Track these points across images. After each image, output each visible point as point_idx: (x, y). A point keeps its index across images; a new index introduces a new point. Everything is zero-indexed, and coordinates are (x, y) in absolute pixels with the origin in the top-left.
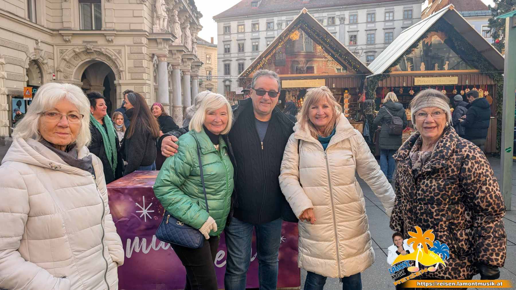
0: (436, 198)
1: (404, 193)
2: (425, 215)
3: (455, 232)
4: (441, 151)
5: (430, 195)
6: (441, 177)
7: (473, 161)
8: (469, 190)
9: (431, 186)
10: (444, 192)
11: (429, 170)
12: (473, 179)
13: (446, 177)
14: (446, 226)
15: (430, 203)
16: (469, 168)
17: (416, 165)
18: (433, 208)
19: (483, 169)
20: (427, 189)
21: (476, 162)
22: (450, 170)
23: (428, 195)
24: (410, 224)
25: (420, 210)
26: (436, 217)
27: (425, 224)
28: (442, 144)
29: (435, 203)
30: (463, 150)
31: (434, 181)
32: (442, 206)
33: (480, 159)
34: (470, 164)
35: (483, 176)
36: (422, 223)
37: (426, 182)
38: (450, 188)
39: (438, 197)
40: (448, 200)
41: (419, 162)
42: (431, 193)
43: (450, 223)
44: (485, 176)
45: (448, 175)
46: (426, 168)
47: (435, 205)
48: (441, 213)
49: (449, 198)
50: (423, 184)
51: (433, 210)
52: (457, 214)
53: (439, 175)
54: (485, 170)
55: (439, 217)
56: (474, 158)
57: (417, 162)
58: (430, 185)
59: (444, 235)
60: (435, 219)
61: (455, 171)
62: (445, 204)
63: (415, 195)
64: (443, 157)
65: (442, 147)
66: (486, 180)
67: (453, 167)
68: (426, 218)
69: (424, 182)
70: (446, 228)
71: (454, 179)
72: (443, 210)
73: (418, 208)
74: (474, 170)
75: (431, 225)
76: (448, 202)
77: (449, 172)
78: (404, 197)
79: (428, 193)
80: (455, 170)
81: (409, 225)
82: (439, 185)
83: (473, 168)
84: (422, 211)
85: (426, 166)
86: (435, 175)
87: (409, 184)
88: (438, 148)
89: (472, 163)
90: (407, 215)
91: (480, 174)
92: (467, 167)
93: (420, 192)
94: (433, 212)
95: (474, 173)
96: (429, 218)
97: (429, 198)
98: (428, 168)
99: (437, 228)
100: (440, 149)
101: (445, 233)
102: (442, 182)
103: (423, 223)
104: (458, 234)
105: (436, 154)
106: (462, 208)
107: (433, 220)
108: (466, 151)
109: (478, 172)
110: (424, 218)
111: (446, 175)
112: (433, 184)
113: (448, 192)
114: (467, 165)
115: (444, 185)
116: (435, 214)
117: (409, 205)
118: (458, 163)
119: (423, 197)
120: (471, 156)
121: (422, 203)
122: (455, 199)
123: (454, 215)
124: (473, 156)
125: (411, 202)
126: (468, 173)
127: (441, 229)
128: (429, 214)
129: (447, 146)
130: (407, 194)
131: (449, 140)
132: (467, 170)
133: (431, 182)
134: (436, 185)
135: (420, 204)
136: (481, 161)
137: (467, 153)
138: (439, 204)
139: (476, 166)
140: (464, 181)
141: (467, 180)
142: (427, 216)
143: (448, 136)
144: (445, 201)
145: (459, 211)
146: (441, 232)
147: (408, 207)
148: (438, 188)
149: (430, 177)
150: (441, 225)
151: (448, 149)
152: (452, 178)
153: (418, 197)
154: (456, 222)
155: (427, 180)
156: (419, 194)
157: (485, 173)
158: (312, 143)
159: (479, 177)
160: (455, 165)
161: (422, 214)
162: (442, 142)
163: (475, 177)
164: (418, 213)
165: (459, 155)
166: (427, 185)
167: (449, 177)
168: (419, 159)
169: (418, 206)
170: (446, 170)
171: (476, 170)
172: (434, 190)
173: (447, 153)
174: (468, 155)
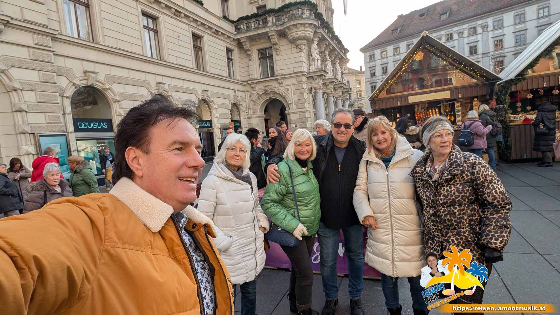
0: (457, 200)
1: (425, 202)
2: (448, 216)
3: (474, 227)
4: (455, 162)
5: (452, 198)
6: (458, 182)
7: (480, 166)
8: (479, 189)
9: (451, 192)
10: (463, 194)
11: (450, 177)
12: (482, 180)
13: (462, 182)
14: (467, 223)
15: (452, 205)
16: (477, 172)
17: (436, 177)
18: (456, 208)
19: (489, 171)
20: (448, 194)
21: (482, 167)
22: (464, 175)
23: (450, 199)
24: (435, 226)
25: (443, 212)
26: (459, 216)
27: (450, 223)
28: (454, 157)
29: (457, 204)
30: (470, 159)
31: (452, 186)
32: (463, 205)
33: (485, 164)
34: (477, 168)
35: (489, 176)
36: (446, 223)
37: (446, 188)
38: (468, 190)
39: (459, 199)
40: (467, 200)
41: (437, 173)
42: (452, 196)
43: (469, 220)
44: (491, 176)
45: (464, 180)
46: (446, 176)
47: (457, 206)
48: (462, 213)
49: (468, 199)
50: (444, 190)
51: (456, 211)
52: (475, 211)
53: (456, 181)
54: (490, 172)
55: (461, 216)
56: (480, 163)
57: (436, 173)
58: (450, 190)
59: (466, 230)
60: (458, 218)
61: (469, 176)
62: (465, 204)
63: (438, 201)
64: (459, 165)
65: (454, 158)
66: (492, 179)
67: (466, 173)
68: (450, 218)
69: (444, 189)
70: (467, 225)
71: (469, 182)
72: (463, 210)
73: (441, 211)
74: (481, 173)
75: (455, 224)
76: (468, 202)
77: (464, 177)
78: (426, 205)
79: (449, 197)
80: (469, 174)
81: (433, 227)
82: (458, 189)
83: (480, 171)
84: (446, 213)
85: (446, 175)
86: (453, 182)
87: (431, 193)
88: (452, 160)
89: (479, 167)
90: (430, 219)
91: (486, 175)
92: (475, 171)
93: (442, 197)
94: (456, 213)
95: (482, 175)
96: (452, 218)
97: (451, 200)
98: (448, 175)
99: (460, 225)
100: (454, 160)
101: (467, 229)
102: (460, 186)
103: (448, 223)
104: (477, 229)
105: (451, 165)
106: (477, 207)
107: (456, 219)
108: (473, 160)
109: (485, 173)
110: (448, 219)
111: (462, 180)
112: (452, 189)
113: (466, 193)
114: (475, 169)
115: (462, 188)
116: (457, 213)
117: (433, 210)
118: (470, 169)
119: (445, 201)
120: (477, 163)
121: (445, 206)
122: (472, 199)
123: (473, 212)
124: (479, 162)
125: (434, 207)
126: (478, 176)
127: (463, 225)
128: (453, 214)
129: (458, 157)
130: (429, 202)
131: (458, 153)
132: (476, 173)
133: (450, 188)
134: (456, 189)
135: (444, 207)
136: (486, 166)
137: (474, 161)
138: (460, 205)
139: (483, 169)
140: (475, 182)
141: (477, 181)
142: (450, 217)
143: (456, 150)
144: (465, 201)
145: (476, 209)
146: (463, 228)
147: (431, 212)
148: (458, 191)
149: (449, 184)
150: (463, 222)
151: (460, 159)
152: (468, 181)
153: (441, 202)
154: (474, 218)
155: (447, 187)
156: (441, 200)
157: (491, 174)
158: (377, 163)
159: (486, 177)
160: (467, 171)
161: (446, 216)
162: (453, 155)
163: (483, 178)
164: (442, 215)
165: (468, 163)
166: (447, 191)
167: (465, 181)
168: (438, 172)
169: (441, 209)
170: (461, 176)
171: (483, 172)
172: (454, 193)
173: (461, 162)
174: (475, 162)
